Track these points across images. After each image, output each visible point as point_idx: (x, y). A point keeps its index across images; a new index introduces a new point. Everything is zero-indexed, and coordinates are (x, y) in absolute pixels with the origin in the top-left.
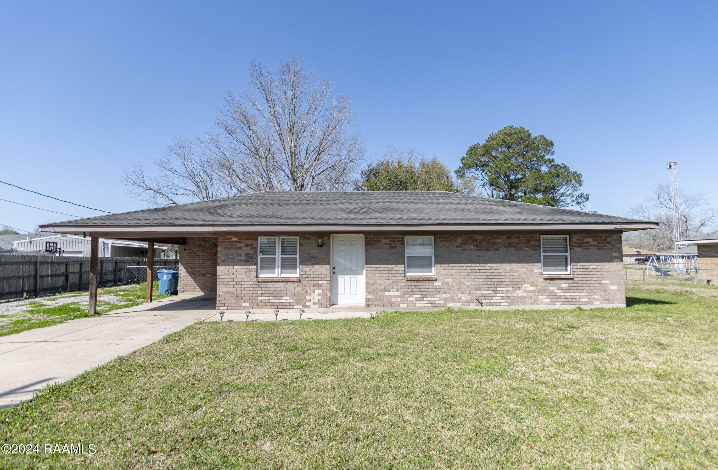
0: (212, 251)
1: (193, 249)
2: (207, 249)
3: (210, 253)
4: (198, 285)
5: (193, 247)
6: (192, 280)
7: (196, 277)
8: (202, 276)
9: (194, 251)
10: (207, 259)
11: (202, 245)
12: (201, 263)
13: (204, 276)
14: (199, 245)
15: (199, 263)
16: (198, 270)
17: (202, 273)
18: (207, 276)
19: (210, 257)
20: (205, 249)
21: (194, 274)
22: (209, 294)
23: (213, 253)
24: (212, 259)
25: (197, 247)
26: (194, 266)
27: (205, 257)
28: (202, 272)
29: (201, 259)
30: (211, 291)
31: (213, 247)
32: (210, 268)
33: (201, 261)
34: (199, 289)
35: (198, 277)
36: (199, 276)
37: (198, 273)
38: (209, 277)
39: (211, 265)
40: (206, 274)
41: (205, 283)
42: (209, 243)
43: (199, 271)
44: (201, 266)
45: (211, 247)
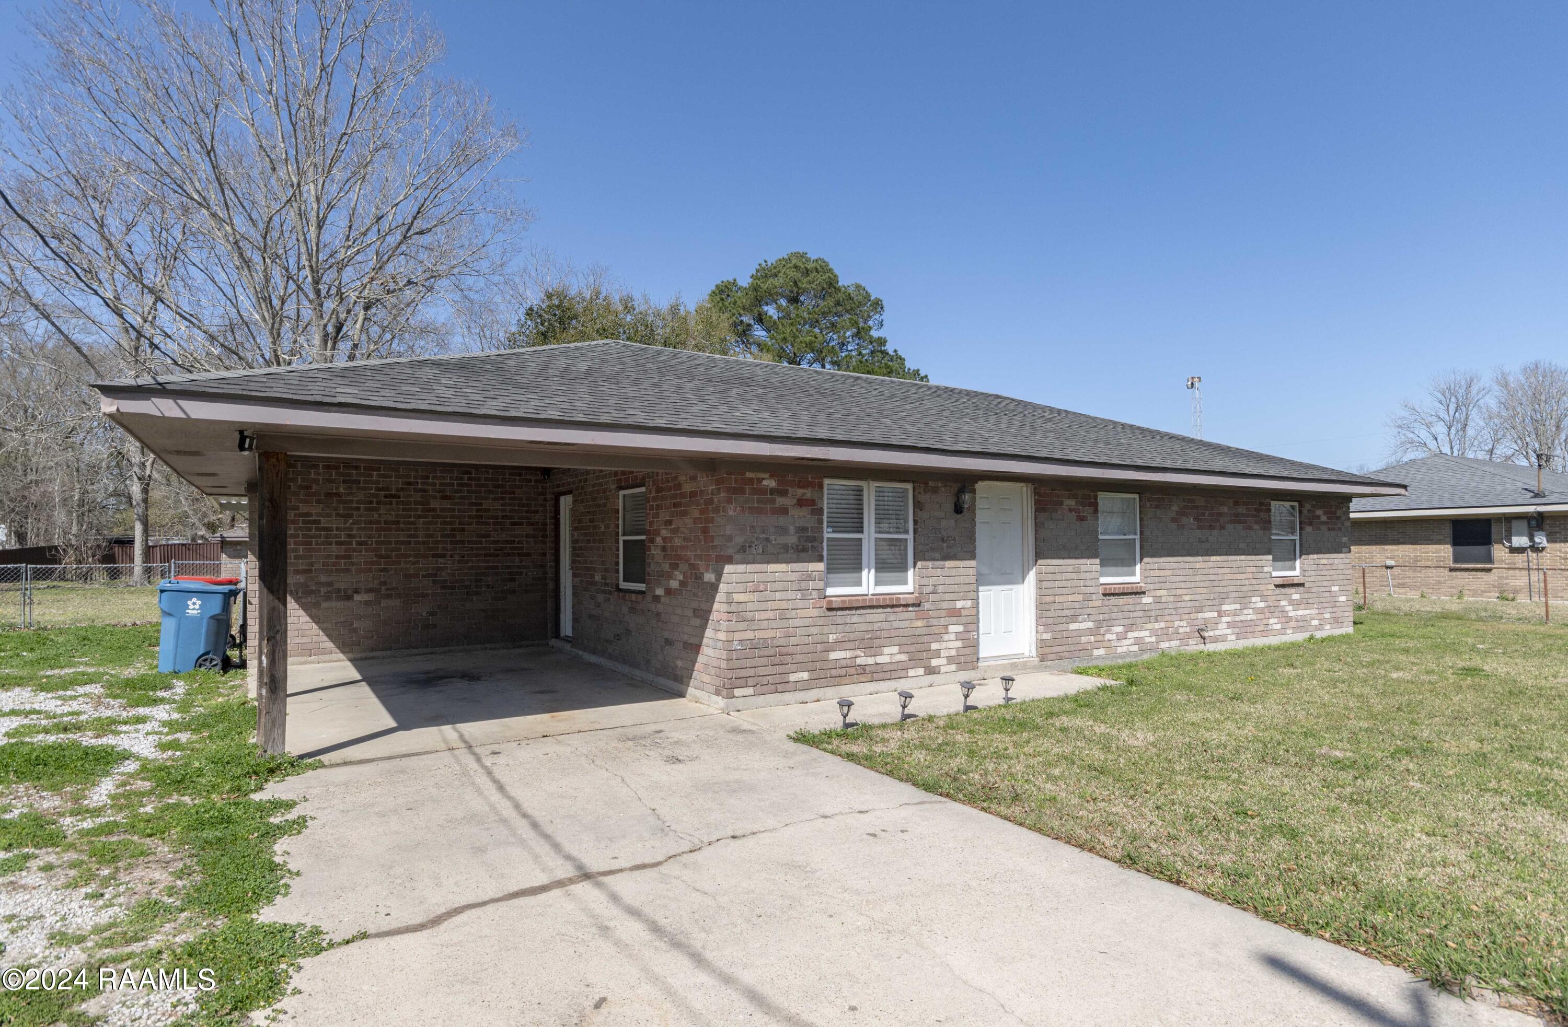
0: (376, 516)
1: (304, 509)
2: (358, 509)
3: (371, 522)
4: (323, 630)
5: (306, 502)
6: (301, 612)
7: (317, 605)
8: (339, 598)
9: (308, 514)
10: (359, 543)
11: (338, 495)
12: (337, 557)
13: (349, 598)
14: (328, 495)
15: (329, 557)
16: (323, 579)
17: (339, 590)
18: (357, 597)
19: (370, 537)
20: (352, 508)
21: (308, 593)
22: (366, 659)
23: (378, 522)
24: (377, 543)
25: (318, 502)
26: (312, 564)
27: (349, 536)
28: (342, 586)
29: (339, 543)
30: (373, 650)
31: (378, 503)
32: (370, 570)
33: (334, 549)
34: (330, 645)
35: (325, 605)
36: (328, 598)
37: (323, 590)
38: (366, 603)
39: (372, 563)
40: (357, 591)
41: (352, 624)
42: (364, 489)
43: (330, 584)
44: (335, 564)
45: (371, 502)
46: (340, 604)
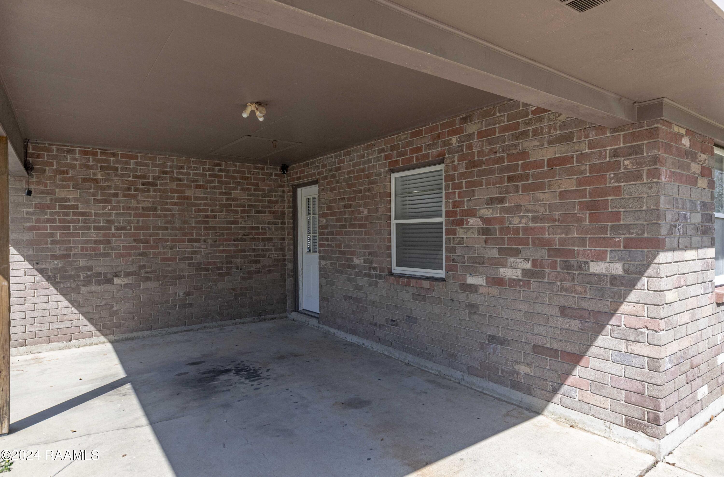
0: (134, 203)
1: (60, 193)
2: (116, 195)
3: (129, 208)
4: (83, 314)
5: (63, 187)
6: (60, 297)
7: (77, 289)
8: (99, 282)
9: (65, 199)
10: (118, 229)
11: (96, 181)
12: (96, 242)
13: (109, 282)
14: (85, 180)
15: (87, 242)
16: (82, 263)
17: (99, 274)
18: (117, 281)
19: (129, 222)
20: (110, 195)
21: (66, 278)
22: (127, 339)
23: (137, 208)
24: (136, 228)
25: (75, 187)
26: (70, 249)
27: (108, 221)
28: (102, 270)
29: (96, 228)
30: (133, 331)
31: (136, 190)
32: (129, 255)
33: (93, 235)
34: (92, 328)
35: (84, 289)
36: (87, 282)
37: (82, 275)
38: (126, 286)
39: (131, 248)
40: (116, 275)
41: (112, 307)
42: (122, 176)
43: (90, 269)
44: (94, 249)
45: (129, 189)
46: (99, 288)
